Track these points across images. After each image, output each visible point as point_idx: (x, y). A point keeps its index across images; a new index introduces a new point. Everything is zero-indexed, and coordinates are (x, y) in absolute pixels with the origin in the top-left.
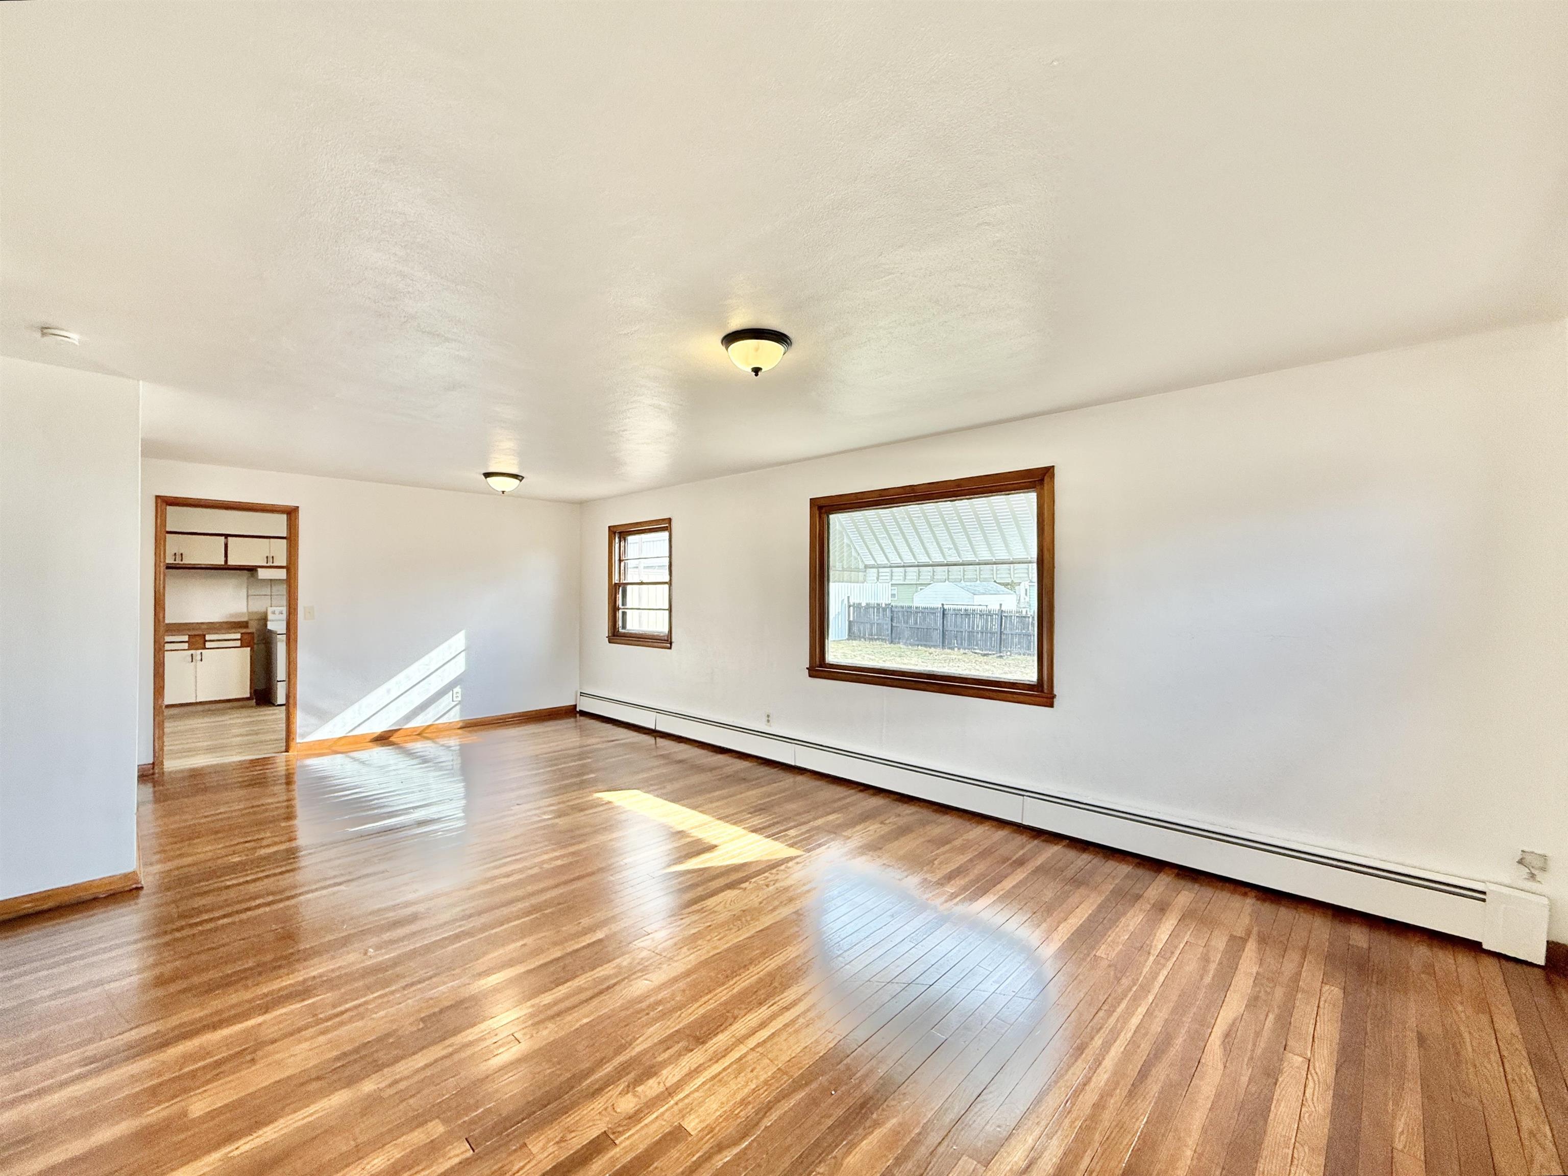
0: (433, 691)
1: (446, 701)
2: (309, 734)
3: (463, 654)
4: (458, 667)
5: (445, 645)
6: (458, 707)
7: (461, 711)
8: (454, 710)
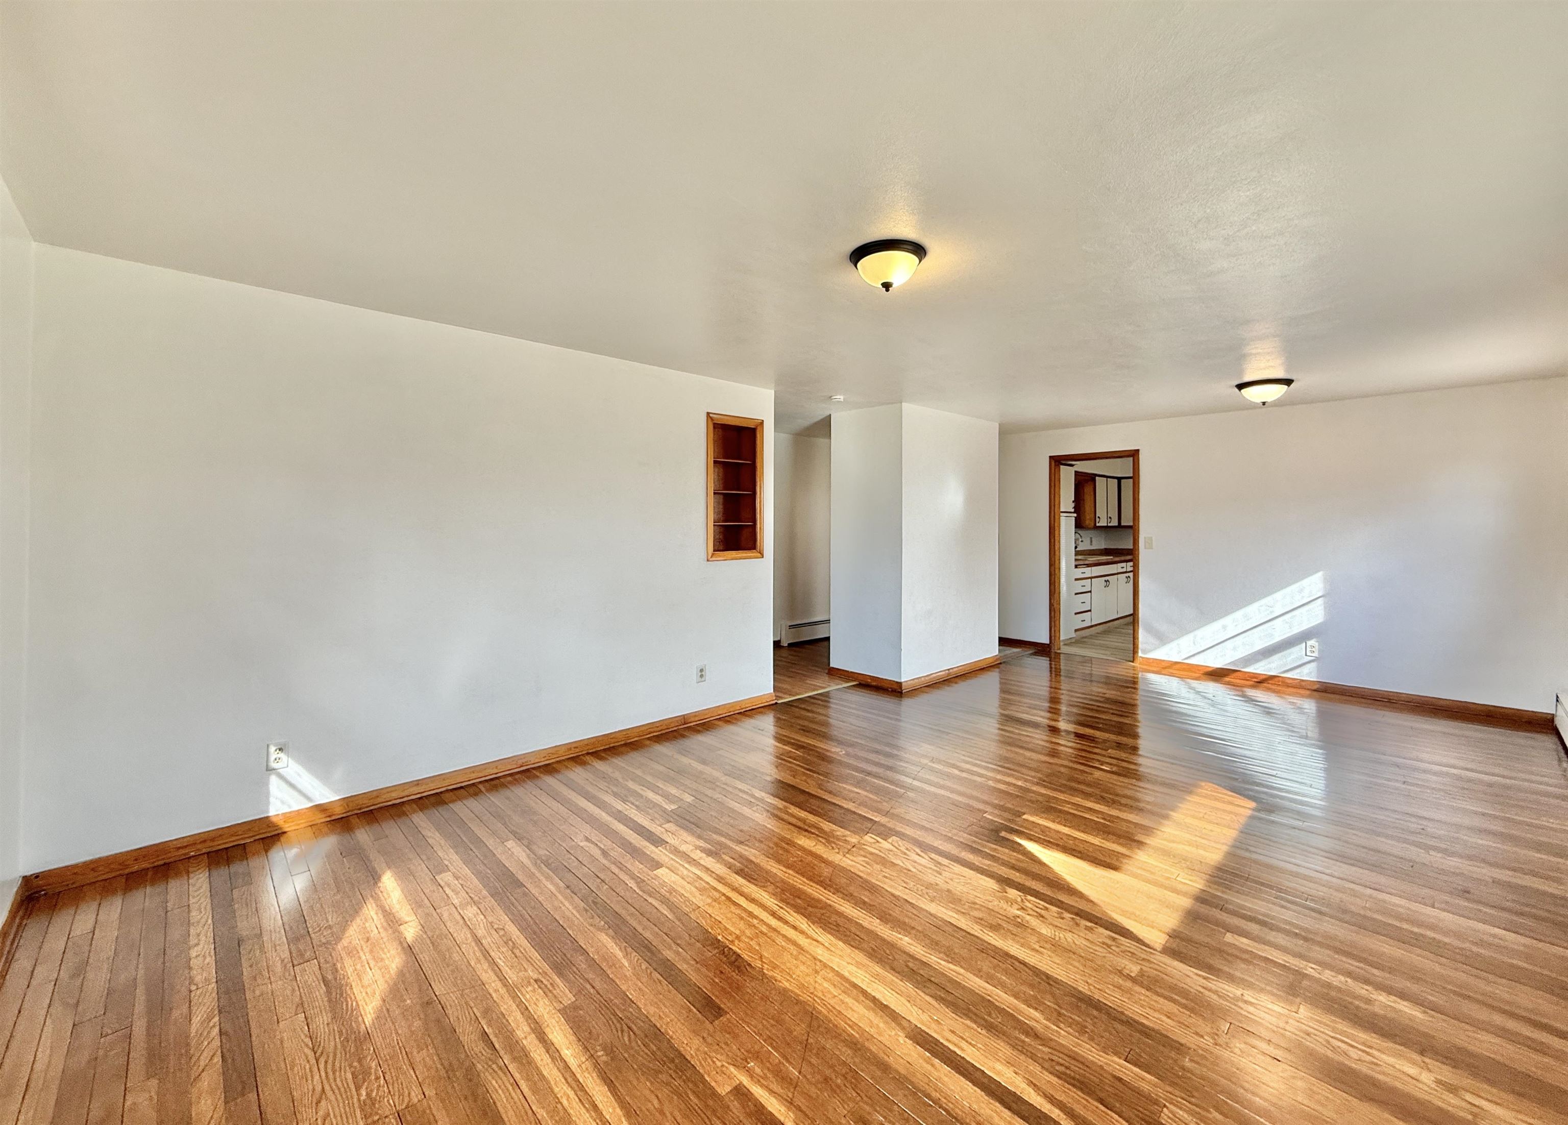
0: (1278, 638)
1: (1296, 654)
2: (1150, 651)
3: (1320, 601)
4: (1314, 616)
5: (1295, 587)
6: (1313, 665)
7: (1319, 670)
8: (1309, 666)
